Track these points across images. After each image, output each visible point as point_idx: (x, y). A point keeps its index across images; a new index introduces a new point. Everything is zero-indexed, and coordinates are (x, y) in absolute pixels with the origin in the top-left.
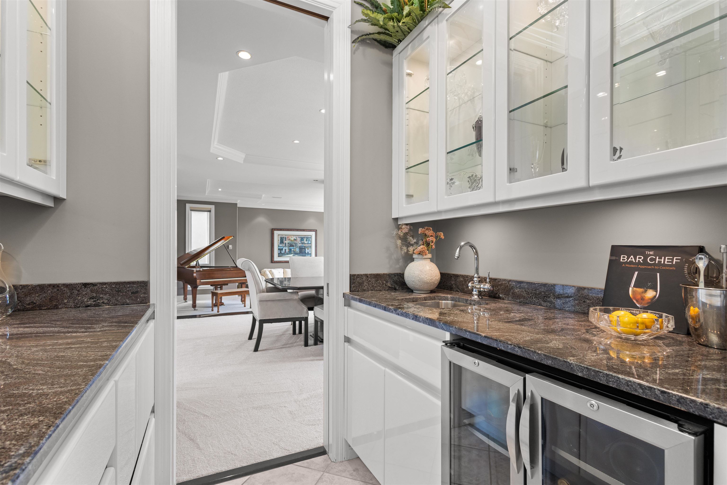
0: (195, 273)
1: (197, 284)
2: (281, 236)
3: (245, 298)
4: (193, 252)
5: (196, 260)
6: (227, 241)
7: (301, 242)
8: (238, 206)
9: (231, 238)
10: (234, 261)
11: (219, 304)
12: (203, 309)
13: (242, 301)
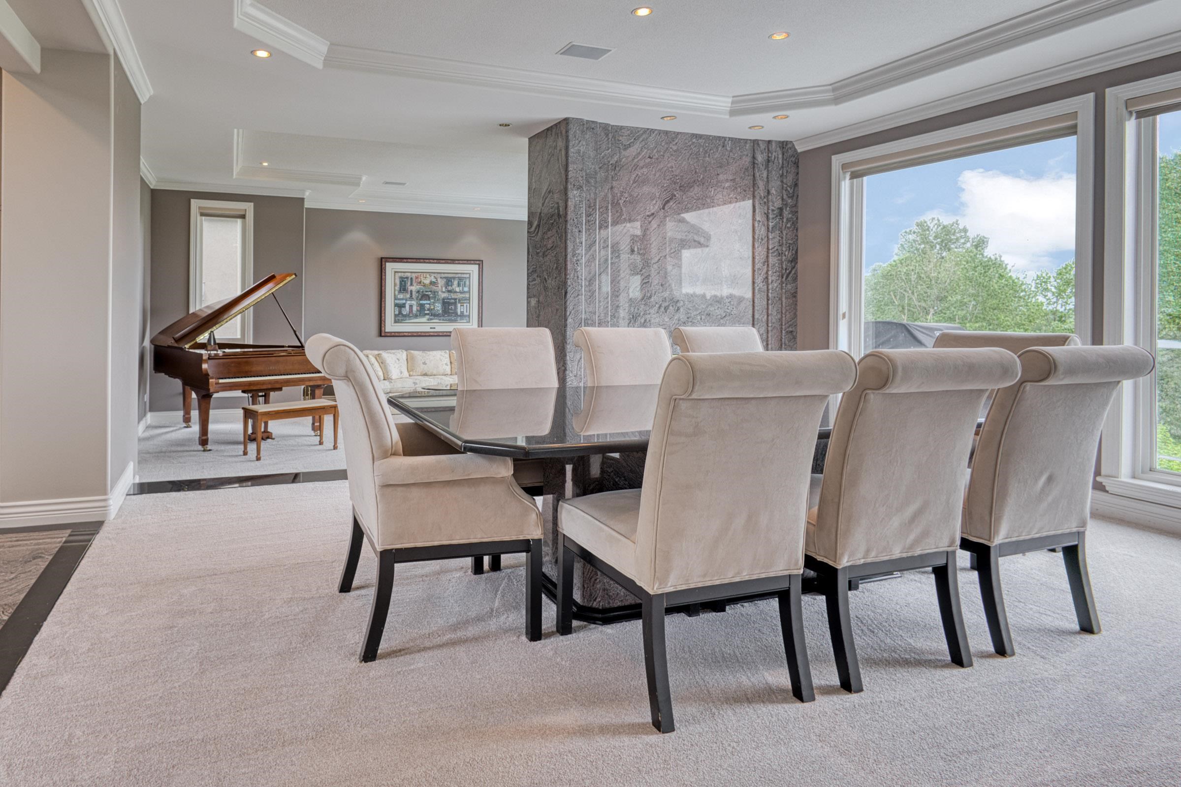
0: (206, 361)
1: (209, 389)
2: (402, 274)
3: (321, 420)
4: (205, 310)
5: (209, 331)
6: (281, 285)
7: (446, 288)
8: (306, 206)
9: (289, 279)
10: (297, 333)
11: (259, 436)
12: (223, 447)
13: (314, 429)
